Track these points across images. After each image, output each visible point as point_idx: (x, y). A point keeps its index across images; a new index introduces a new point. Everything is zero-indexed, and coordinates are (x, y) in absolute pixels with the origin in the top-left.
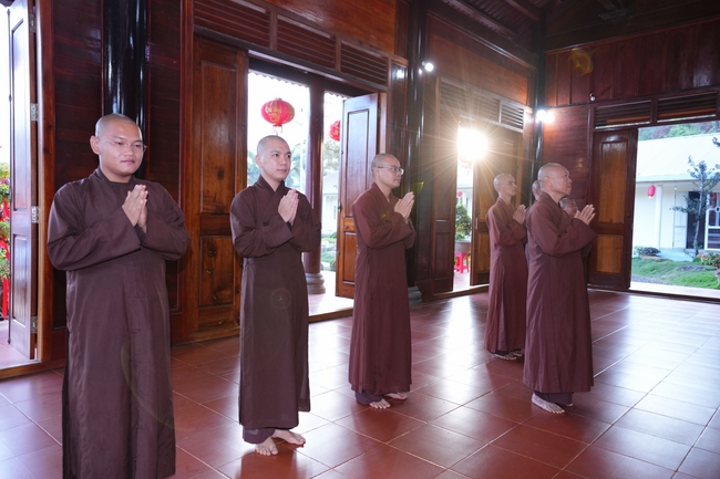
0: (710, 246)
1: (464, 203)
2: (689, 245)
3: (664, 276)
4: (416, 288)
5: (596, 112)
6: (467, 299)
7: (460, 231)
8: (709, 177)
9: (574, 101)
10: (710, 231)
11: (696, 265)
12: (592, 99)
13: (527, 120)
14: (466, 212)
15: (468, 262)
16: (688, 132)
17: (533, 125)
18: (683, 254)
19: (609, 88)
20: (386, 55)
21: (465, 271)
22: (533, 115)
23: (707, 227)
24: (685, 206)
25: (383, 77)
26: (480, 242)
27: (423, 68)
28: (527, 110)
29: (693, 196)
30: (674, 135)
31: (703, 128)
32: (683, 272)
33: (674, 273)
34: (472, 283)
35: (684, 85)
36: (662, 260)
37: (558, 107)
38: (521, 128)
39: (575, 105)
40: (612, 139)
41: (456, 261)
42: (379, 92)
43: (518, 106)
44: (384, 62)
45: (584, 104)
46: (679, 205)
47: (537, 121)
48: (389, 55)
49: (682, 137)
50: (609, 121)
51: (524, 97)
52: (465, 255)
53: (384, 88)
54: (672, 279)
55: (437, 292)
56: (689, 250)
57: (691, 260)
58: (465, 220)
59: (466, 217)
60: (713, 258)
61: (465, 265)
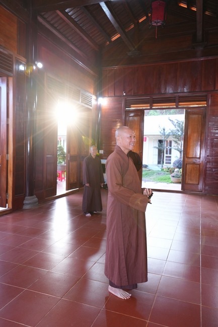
0: (166, 163)
1: (62, 145)
2: (159, 163)
3: (151, 178)
4: (35, 196)
5: (126, 101)
6: (64, 199)
7: (60, 159)
8: (166, 134)
9: (116, 95)
10: (167, 157)
11: (162, 172)
12: (124, 94)
13: (94, 102)
14: (63, 149)
15: (64, 175)
16: (156, 114)
17: (97, 105)
18: (157, 167)
19: (131, 90)
20: (12, 53)
21: (63, 180)
22: (97, 100)
23: (165, 155)
24: (157, 146)
25: (10, 67)
26: (71, 167)
27: (36, 65)
28: (94, 97)
29: (160, 141)
30: (151, 115)
31: (161, 113)
32: (158, 176)
33: (155, 176)
34: (67, 189)
35: (163, 91)
36: (150, 170)
37: (108, 97)
38: (91, 106)
39: (116, 96)
40: (132, 115)
41: (58, 174)
42: (8, 76)
43: (90, 95)
44: (10, 58)
45: (120, 96)
46: (155, 146)
47: (99, 104)
48: (14, 54)
49: (153, 116)
50: (132, 106)
51: (92, 90)
52: (63, 172)
53: (12, 75)
54: (154, 179)
55: (47, 196)
56: (159, 165)
57: (160, 170)
58: (63, 153)
59: (63, 152)
60: (169, 169)
61: (63, 176)
